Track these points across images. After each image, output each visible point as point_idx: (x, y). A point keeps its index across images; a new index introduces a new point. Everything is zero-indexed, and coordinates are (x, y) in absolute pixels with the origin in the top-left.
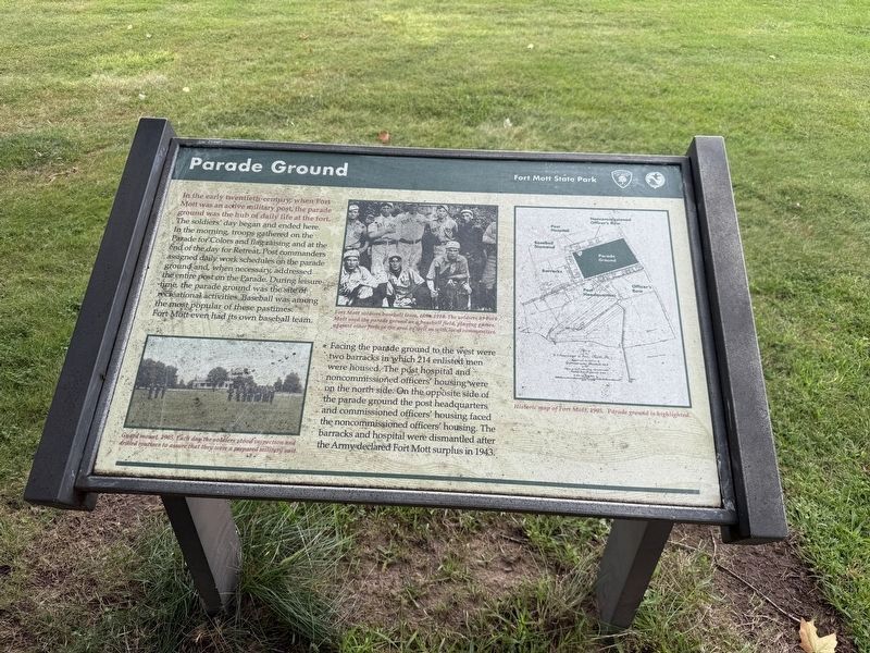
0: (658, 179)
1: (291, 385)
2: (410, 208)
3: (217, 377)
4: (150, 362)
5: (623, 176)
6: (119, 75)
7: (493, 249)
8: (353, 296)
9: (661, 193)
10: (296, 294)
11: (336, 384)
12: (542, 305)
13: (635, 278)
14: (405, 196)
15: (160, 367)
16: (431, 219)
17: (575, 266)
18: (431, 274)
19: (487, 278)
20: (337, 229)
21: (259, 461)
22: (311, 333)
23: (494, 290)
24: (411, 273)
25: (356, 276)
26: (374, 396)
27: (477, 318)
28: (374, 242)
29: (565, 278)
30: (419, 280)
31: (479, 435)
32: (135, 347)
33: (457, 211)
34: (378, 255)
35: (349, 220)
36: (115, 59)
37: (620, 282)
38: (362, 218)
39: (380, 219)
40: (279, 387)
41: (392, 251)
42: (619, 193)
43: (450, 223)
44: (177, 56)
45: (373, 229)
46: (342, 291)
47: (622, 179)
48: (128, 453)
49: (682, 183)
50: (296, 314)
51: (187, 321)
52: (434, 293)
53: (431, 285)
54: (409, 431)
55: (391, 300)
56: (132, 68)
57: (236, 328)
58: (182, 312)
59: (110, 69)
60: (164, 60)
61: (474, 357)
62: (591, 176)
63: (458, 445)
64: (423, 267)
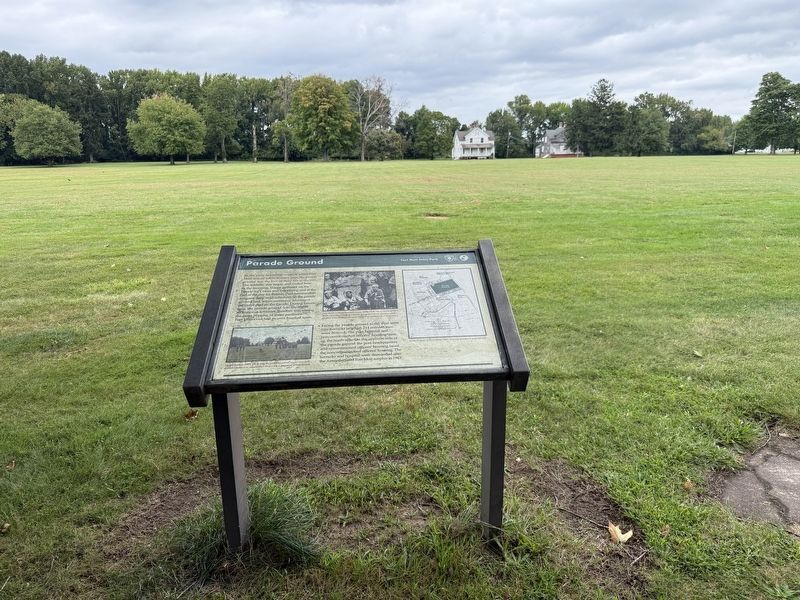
0: (466, 257)
1: (305, 341)
2: (354, 274)
3: (269, 341)
4: (236, 338)
5: (449, 257)
6: (109, 294)
7: (394, 286)
8: (331, 307)
9: (466, 262)
10: (304, 308)
11: (326, 339)
12: (418, 305)
13: (458, 293)
14: (351, 269)
15: (241, 339)
16: (364, 277)
17: (431, 290)
18: (366, 296)
19: (392, 297)
20: (320, 284)
21: (293, 369)
22: (312, 322)
23: (396, 300)
24: (356, 297)
25: (331, 300)
26: (344, 342)
27: (389, 311)
28: (338, 287)
29: (428, 294)
30: (361, 299)
31: (394, 352)
32: (228, 332)
33: (376, 274)
34: (340, 292)
35: (326, 280)
36: (105, 285)
37: (452, 294)
38: (331, 279)
39: (340, 278)
40: (299, 342)
41: (347, 290)
42: (448, 263)
43: (373, 278)
44: (153, 281)
45: (337, 282)
46: (325, 305)
47: (449, 258)
48: (229, 372)
49: (476, 258)
50: (305, 316)
51: (252, 322)
52: (368, 303)
53: (366, 301)
54: (361, 353)
55: (348, 307)
56: (119, 290)
57: (276, 323)
58: (250, 318)
59: (102, 291)
60: (143, 283)
61: (390, 325)
62: (436, 258)
63: (384, 357)
64: (362, 294)
